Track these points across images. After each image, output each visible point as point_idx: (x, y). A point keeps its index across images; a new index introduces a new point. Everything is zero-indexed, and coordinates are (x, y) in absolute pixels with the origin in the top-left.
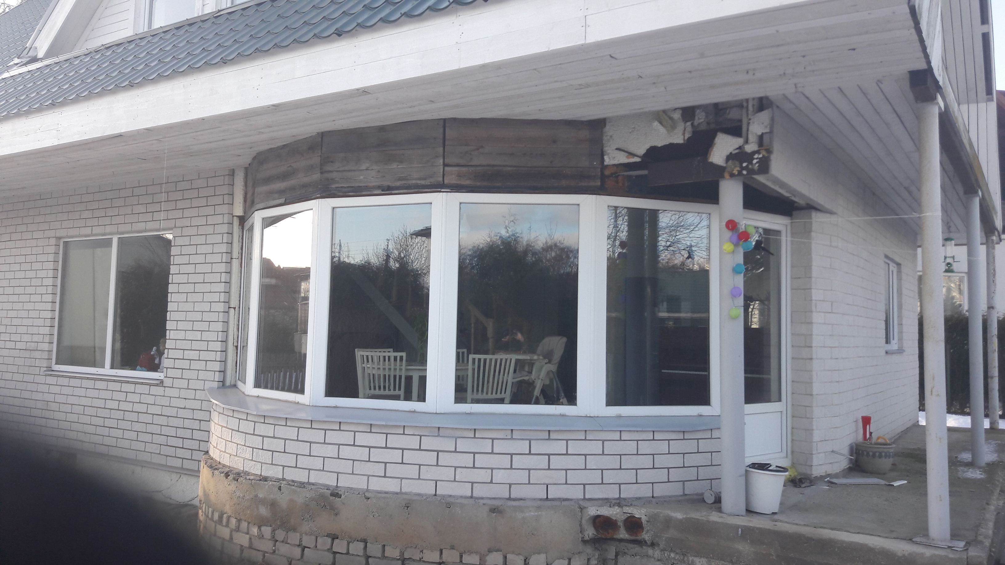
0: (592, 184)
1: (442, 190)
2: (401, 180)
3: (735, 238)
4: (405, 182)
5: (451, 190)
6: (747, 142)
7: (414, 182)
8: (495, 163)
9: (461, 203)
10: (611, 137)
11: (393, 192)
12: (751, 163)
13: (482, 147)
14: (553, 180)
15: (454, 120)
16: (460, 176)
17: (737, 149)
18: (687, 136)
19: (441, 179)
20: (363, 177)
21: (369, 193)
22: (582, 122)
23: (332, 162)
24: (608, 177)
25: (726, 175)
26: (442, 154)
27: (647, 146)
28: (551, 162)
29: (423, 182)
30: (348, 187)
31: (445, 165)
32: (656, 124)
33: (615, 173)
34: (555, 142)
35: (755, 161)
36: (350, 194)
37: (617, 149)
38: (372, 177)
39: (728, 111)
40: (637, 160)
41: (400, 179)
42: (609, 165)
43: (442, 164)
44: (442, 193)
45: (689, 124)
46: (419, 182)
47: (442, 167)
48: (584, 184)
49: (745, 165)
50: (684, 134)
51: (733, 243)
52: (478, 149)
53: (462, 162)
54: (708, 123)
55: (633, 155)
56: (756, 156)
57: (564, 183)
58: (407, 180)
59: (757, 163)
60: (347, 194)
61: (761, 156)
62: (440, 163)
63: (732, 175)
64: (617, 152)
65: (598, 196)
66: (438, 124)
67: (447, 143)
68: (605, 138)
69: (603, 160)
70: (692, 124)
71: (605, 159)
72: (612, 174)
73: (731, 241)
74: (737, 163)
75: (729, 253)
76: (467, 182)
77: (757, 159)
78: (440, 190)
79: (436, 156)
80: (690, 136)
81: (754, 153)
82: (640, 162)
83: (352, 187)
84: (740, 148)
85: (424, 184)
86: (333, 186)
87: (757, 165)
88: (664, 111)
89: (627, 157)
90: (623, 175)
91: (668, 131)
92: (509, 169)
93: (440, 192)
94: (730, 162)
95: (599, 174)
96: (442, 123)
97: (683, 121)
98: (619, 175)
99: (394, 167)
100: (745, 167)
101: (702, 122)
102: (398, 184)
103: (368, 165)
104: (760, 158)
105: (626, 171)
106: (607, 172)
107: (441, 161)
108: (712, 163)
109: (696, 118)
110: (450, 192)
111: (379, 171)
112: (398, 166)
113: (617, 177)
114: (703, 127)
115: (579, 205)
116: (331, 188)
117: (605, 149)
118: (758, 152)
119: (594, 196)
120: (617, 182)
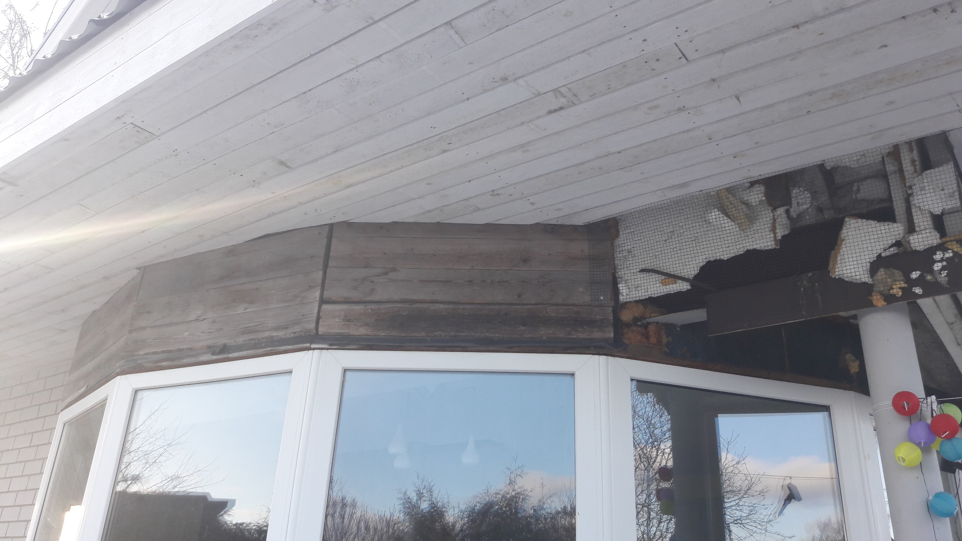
0: (597, 335)
1: (313, 346)
2: (247, 333)
3: (922, 433)
4: (252, 336)
5: (330, 345)
6: (911, 229)
7: (267, 334)
8: (415, 297)
9: (345, 371)
10: (629, 252)
11: (230, 355)
12: (931, 271)
13: (394, 270)
14: (523, 328)
15: (348, 225)
16: (348, 320)
17: (893, 246)
18: (781, 232)
19: (312, 326)
20: (187, 333)
21: (193, 360)
22: (575, 228)
23: (148, 312)
24: (628, 325)
25: (878, 300)
26: (320, 281)
27: (700, 261)
28: (519, 296)
29: (281, 334)
30: (163, 352)
31: (323, 301)
32: (715, 215)
33: (642, 318)
34: (525, 261)
35: (937, 267)
36: (164, 364)
37: (642, 271)
38: (202, 332)
39: (855, 189)
40: (684, 286)
41: (247, 331)
42: (630, 302)
43: (318, 299)
44: (311, 352)
45: (781, 211)
46: (275, 334)
47: (316, 305)
48: (582, 335)
49: (915, 275)
50: (773, 230)
51: (919, 444)
52: (386, 274)
53: (355, 295)
54: (820, 210)
55: (675, 278)
56: (938, 256)
57: (544, 332)
58: (257, 331)
59: (943, 268)
60: (159, 364)
61: (949, 254)
62: (315, 298)
63: (890, 299)
64: (645, 275)
65: (610, 358)
66: (320, 233)
67: (331, 263)
68: (618, 255)
69: (616, 292)
70: (787, 212)
71: (621, 288)
72: (636, 320)
73: (911, 438)
74: (898, 274)
75: (911, 468)
76: (362, 331)
77: (942, 260)
78: (308, 345)
79: (310, 286)
80: (787, 233)
81: (932, 250)
82: (688, 290)
83: (169, 352)
84: (898, 244)
85: (283, 337)
86: (141, 353)
87: (944, 273)
88: (731, 190)
89: (664, 283)
90: (658, 323)
91: (740, 225)
92: (442, 306)
93: (309, 349)
94: (881, 273)
95: (611, 317)
96: (326, 230)
97: (770, 204)
98: (649, 324)
99: (241, 311)
100: (916, 279)
101: (808, 209)
102: (241, 339)
103: (199, 313)
104: (948, 260)
105: (663, 314)
106: (626, 316)
107: (317, 294)
108: (841, 280)
109: (794, 202)
110: (328, 349)
111: (214, 322)
112: (246, 309)
113: (646, 326)
114: (809, 220)
115: (573, 375)
116: (138, 355)
117: (619, 274)
118: (942, 247)
119: (603, 358)
120: (647, 337)
